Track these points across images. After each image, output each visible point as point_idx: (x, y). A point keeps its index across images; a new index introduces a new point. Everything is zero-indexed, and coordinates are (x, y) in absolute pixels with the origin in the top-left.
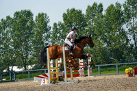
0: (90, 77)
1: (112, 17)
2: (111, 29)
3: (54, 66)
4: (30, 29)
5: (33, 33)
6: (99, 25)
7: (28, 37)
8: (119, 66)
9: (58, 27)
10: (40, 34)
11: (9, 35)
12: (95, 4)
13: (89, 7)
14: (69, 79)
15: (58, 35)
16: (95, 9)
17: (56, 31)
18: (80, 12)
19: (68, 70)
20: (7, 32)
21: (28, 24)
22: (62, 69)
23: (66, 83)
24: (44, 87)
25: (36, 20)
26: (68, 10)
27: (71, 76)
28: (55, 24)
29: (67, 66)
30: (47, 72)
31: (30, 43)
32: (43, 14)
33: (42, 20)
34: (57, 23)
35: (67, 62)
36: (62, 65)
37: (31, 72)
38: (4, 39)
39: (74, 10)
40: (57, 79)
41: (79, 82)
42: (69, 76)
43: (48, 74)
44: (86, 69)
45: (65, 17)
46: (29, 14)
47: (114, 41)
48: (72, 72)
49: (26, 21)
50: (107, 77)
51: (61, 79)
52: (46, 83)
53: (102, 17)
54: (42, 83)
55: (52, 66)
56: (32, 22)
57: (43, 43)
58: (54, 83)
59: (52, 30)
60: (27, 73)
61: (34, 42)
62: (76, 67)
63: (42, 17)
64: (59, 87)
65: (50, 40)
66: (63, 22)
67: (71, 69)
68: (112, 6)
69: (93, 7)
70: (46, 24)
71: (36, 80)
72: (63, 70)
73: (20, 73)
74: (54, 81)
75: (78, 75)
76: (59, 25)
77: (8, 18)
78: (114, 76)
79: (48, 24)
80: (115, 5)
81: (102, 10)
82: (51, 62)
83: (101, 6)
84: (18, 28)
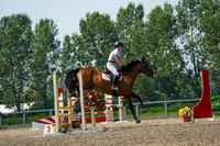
0: (123, 123)
1: (158, 27)
2: (156, 45)
3: (65, 104)
4: (26, 44)
5: (31, 52)
6: (138, 39)
7: (22, 58)
8: (169, 105)
9: (72, 42)
10: (42, 52)
12: (131, 6)
13: (121, 10)
14: (89, 125)
15: (72, 54)
16: (131, 14)
17: (69, 48)
18: (108, 17)
19: (87, 111)
21: (23, 36)
22: (77, 110)
23: (84, 131)
24: (48, 138)
25: (37, 31)
26: (87, 15)
27: (93, 120)
28: (67, 38)
29: (86, 104)
30: (54, 114)
31: (27, 69)
32: (47, 21)
33: (47, 30)
34: (71, 36)
35: (86, 98)
36: (78, 103)
37: (28, 115)
39: (98, 14)
40: (69, 126)
41: (105, 130)
42: (88, 121)
43: (55, 118)
44: (116, 109)
45: (83, 25)
46: (24, 20)
47: (162, 64)
48: (94, 113)
49: (20, 32)
51: (76, 125)
52: (52, 132)
53: (143, 25)
54: (45, 132)
55: (61, 104)
56: (30, 34)
57: (47, 67)
58: (65, 132)
59: (61, 46)
60: (21, 115)
61: (33, 66)
62: (101, 106)
63: (46, 27)
64: (72, 139)
65: (59, 62)
67: (92, 109)
68: (158, 8)
69: (128, 9)
70: (52, 37)
71: (35, 127)
72: (80, 111)
73: (10, 115)
74: (64, 129)
75: (104, 119)
76: (73, 38)
78: (161, 120)
79: (56, 38)
80: (163, 8)
81: (142, 16)
82: (61, 98)
83: (141, 8)
84: (7, 43)
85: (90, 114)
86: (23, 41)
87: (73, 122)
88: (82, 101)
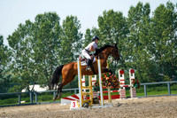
0: (133, 99)
1: (162, 21)
2: (160, 36)
3: (87, 85)
4: (55, 36)
5: (60, 43)
6: (145, 32)
7: (53, 47)
8: (171, 85)
9: (92, 34)
10: (68, 43)
11: (29, 45)
12: (140, 4)
13: (132, 8)
14: (106, 101)
16: (140, 11)
17: (89, 39)
18: (121, 14)
19: (104, 89)
20: (27, 40)
21: (53, 30)
22: (97, 89)
23: (102, 106)
24: (74, 112)
25: (64, 26)
26: (104, 13)
27: (109, 97)
28: (88, 31)
29: (103, 84)
30: (78, 92)
31: (56, 55)
32: (72, 18)
33: (72, 25)
34: (91, 29)
35: (103, 80)
36: (97, 83)
38: (22, 49)
39: (112, 12)
40: (90, 102)
41: (119, 105)
42: (106, 98)
43: (79, 95)
44: (127, 88)
45: (101, 21)
46: (54, 17)
47: (165, 52)
48: (110, 92)
49: (51, 27)
50: (156, 99)
51: (96, 101)
52: (77, 106)
53: (149, 21)
54: (71, 107)
55: (84, 85)
56: (59, 28)
57: (72, 54)
58: (87, 107)
59: (84, 38)
60: (52, 93)
61: (61, 54)
62: (115, 86)
63: (71, 21)
64: (93, 112)
66: (98, 28)
67: (109, 88)
68: (162, 6)
69: (137, 8)
70: (76, 30)
71: (63, 102)
72: (99, 90)
73: (43, 93)
74: (87, 104)
75: (118, 97)
76: (93, 31)
77: (28, 22)
78: (165, 98)
79: (79, 31)
80: (165, 6)
81: (148, 12)
82: (83, 80)
83: (148, 6)
84: (41, 36)
85: (107, 93)
87: (94, 99)
88: (100, 82)
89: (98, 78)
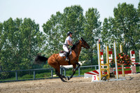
3: (105, 62)
4: (80, 24)
5: (83, 29)
7: (77, 33)
9: (108, 22)
10: (90, 29)
11: (59, 31)
14: (121, 76)
15: (109, 30)
17: (106, 26)
18: (132, 6)
19: (119, 66)
20: (58, 27)
21: (78, 19)
22: (113, 66)
23: (117, 79)
24: (95, 84)
25: (86, 16)
26: (119, 5)
27: (123, 72)
28: (106, 20)
29: (118, 62)
30: (98, 68)
32: (93, 9)
33: (93, 15)
35: (118, 58)
36: (113, 61)
37: (81, 69)
38: (54, 34)
39: (125, 4)
40: (107, 76)
41: (131, 79)
42: (120, 73)
43: (99, 71)
44: (138, 65)
45: (116, 11)
46: (79, 9)
48: (123, 68)
49: (76, 17)
51: (112, 75)
52: (97, 79)
54: (93, 80)
55: (102, 62)
56: (82, 18)
57: (93, 38)
58: (105, 80)
59: (102, 25)
62: (128, 64)
63: (93, 13)
64: (110, 84)
65: (100, 35)
66: (113, 17)
67: (122, 65)
71: (86, 76)
74: (105, 78)
75: (130, 72)
76: (109, 20)
77: (58, 13)
79: (98, 20)
82: (102, 58)
84: (69, 24)
85: (121, 69)
86: (78, 22)
87: (110, 74)
88: (116, 60)
89: (113, 57)
